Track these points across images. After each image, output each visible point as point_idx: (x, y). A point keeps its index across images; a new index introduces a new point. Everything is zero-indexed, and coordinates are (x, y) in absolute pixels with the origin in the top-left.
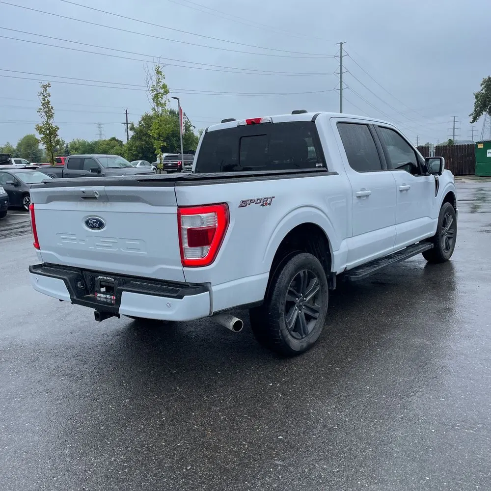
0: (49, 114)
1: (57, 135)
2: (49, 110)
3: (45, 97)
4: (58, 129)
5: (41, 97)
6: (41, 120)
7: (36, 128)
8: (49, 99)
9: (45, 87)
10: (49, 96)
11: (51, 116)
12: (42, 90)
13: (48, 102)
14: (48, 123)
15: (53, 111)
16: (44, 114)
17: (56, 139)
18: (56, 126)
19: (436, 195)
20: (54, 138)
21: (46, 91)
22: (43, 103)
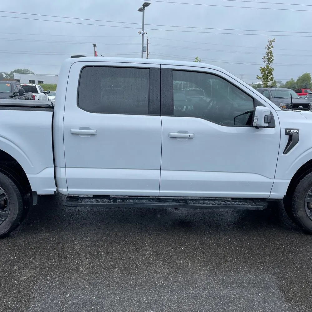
0: (270, 60)
1: (272, 74)
2: (271, 58)
3: (269, 48)
4: (273, 70)
5: (267, 49)
6: (264, 65)
7: (260, 69)
8: (272, 50)
9: (271, 42)
10: (272, 48)
11: (271, 62)
12: (268, 44)
14: (268, 66)
15: (273, 58)
16: (266, 60)
17: (271, 77)
18: (272, 68)
19: (286, 152)
20: (270, 76)
21: (271, 44)
22: (267, 53)
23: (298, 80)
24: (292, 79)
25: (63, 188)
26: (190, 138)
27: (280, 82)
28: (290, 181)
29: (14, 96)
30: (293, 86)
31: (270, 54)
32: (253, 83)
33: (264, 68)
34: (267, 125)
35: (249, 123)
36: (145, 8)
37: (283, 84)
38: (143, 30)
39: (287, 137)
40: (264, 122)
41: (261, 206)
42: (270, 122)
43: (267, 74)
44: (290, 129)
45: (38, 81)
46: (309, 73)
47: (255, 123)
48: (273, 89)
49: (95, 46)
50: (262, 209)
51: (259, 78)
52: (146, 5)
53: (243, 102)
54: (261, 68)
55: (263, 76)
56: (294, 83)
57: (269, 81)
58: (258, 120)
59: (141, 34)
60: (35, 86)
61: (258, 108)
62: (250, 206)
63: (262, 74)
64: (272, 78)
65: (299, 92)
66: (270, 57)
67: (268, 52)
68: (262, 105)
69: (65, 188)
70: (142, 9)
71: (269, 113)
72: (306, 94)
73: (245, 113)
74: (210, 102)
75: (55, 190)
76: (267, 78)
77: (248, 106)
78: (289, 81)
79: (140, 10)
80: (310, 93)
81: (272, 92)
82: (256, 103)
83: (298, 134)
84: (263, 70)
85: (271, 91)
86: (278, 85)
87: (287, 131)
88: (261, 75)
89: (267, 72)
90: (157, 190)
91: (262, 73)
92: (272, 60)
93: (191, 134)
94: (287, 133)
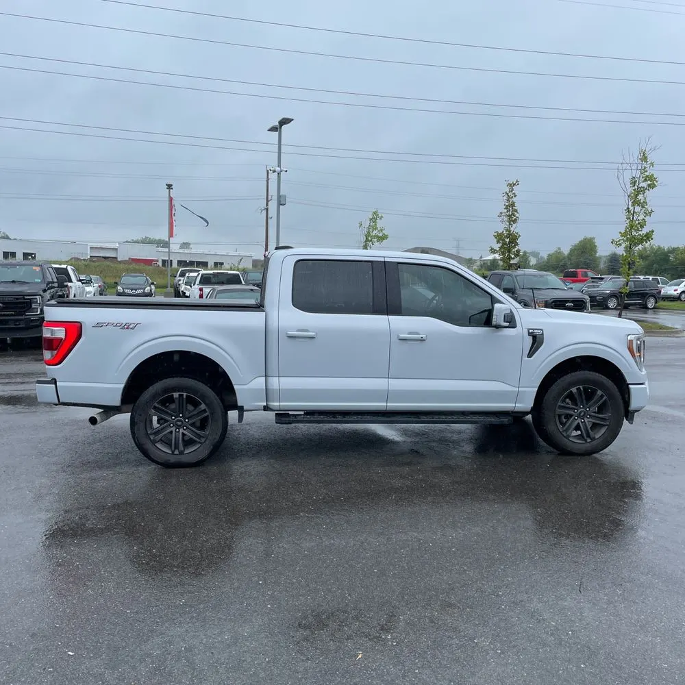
0: (512, 219)
1: (517, 245)
2: (513, 214)
3: (509, 198)
4: (519, 236)
5: (505, 198)
6: (501, 228)
7: (494, 236)
8: (515, 200)
9: (511, 186)
10: (515, 196)
11: (515, 221)
12: (507, 189)
13: (513, 205)
14: (508, 230)
15: (517, 214)
16: (506, 219)
17: (516, 249)
18: (517, 233)
19: (530, 355)
20: (514, 247)
21: (513, 190)
22: (507, 206)
23: (572, 250)
24: (559, 248)
25: (273, 401)
26: (422, 340)
27: (535, 255)
28: (536, 389)
29: (49, 289)
30: (562, 263)
31: (511, 206)
32: (481, 257)
33: (502, 234)
34: (507, 324)
35: (488, 322)
36: (283, 127)
37: (542, 258)
38: (279, 165)
39: (531, 338)
40: (504, 321)
41: (505, 420)
42: (511, 321)
43: (508, 242)
44: (534, 330)
45: (24, 253)
46: (594, 238)
47: (494, 322)
48: (520, 272)
49: (169, 187)
50: (507, 423)
51: (493, 251)
52: (285, 121)
53: (480, 299)
54: (496, 234)
55: (501, 248)
56: (564, 258)
57: (513, 256)
58: (498, 318)
59: (276, 173)
60: (66, 269)
61: (497, 306)
62: (493, 420)
63: (500, 245)
64: (518, 251)
65: (571, 276)
66: (511, 214)
67: (507, 204)
68: (500, 302)
69: (277, 402)
70: (277, 128)
71: (509, 312)
72: (586, 280)
73: (482, 312)
74: (433, 298)
75: (265, 404)
76: (509, 251)
77: (486, 304)
78: (551, 253)
79: (273, 129)
80: (592, 278)
81: (518, 278)
82: (494, 300)
83: (542, 334)
84: (499, 237)
85: (516, 276)
86: (533, 261)
87: (530, 331)
88: (497, 246)
89: (507, 240)
90: (383, 402)
91: (498, 242)
92: (515, 219)
93: (424, 336)
94: (530, 334)
